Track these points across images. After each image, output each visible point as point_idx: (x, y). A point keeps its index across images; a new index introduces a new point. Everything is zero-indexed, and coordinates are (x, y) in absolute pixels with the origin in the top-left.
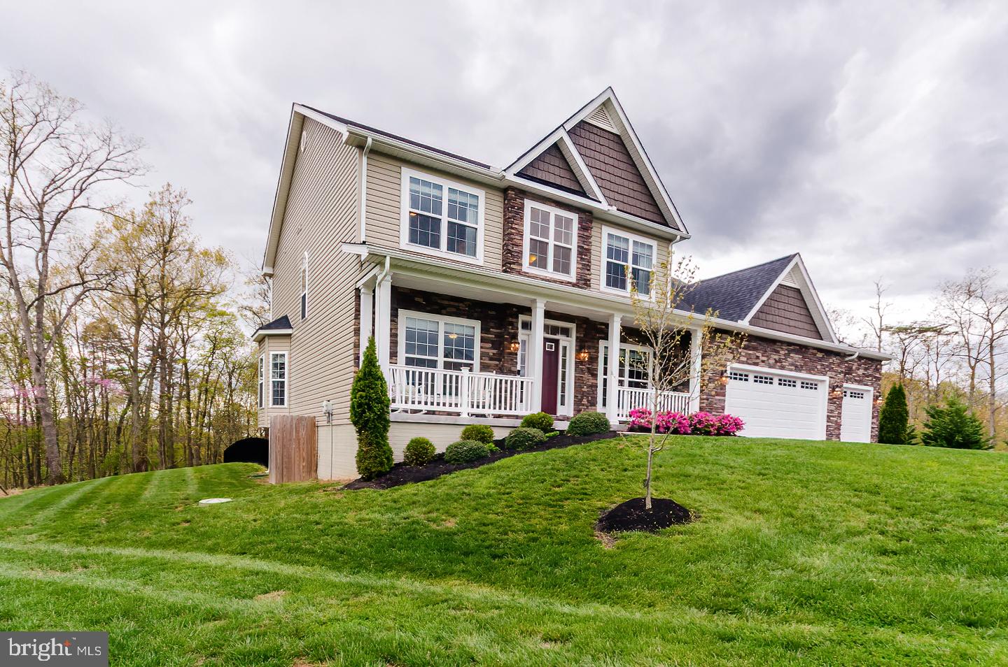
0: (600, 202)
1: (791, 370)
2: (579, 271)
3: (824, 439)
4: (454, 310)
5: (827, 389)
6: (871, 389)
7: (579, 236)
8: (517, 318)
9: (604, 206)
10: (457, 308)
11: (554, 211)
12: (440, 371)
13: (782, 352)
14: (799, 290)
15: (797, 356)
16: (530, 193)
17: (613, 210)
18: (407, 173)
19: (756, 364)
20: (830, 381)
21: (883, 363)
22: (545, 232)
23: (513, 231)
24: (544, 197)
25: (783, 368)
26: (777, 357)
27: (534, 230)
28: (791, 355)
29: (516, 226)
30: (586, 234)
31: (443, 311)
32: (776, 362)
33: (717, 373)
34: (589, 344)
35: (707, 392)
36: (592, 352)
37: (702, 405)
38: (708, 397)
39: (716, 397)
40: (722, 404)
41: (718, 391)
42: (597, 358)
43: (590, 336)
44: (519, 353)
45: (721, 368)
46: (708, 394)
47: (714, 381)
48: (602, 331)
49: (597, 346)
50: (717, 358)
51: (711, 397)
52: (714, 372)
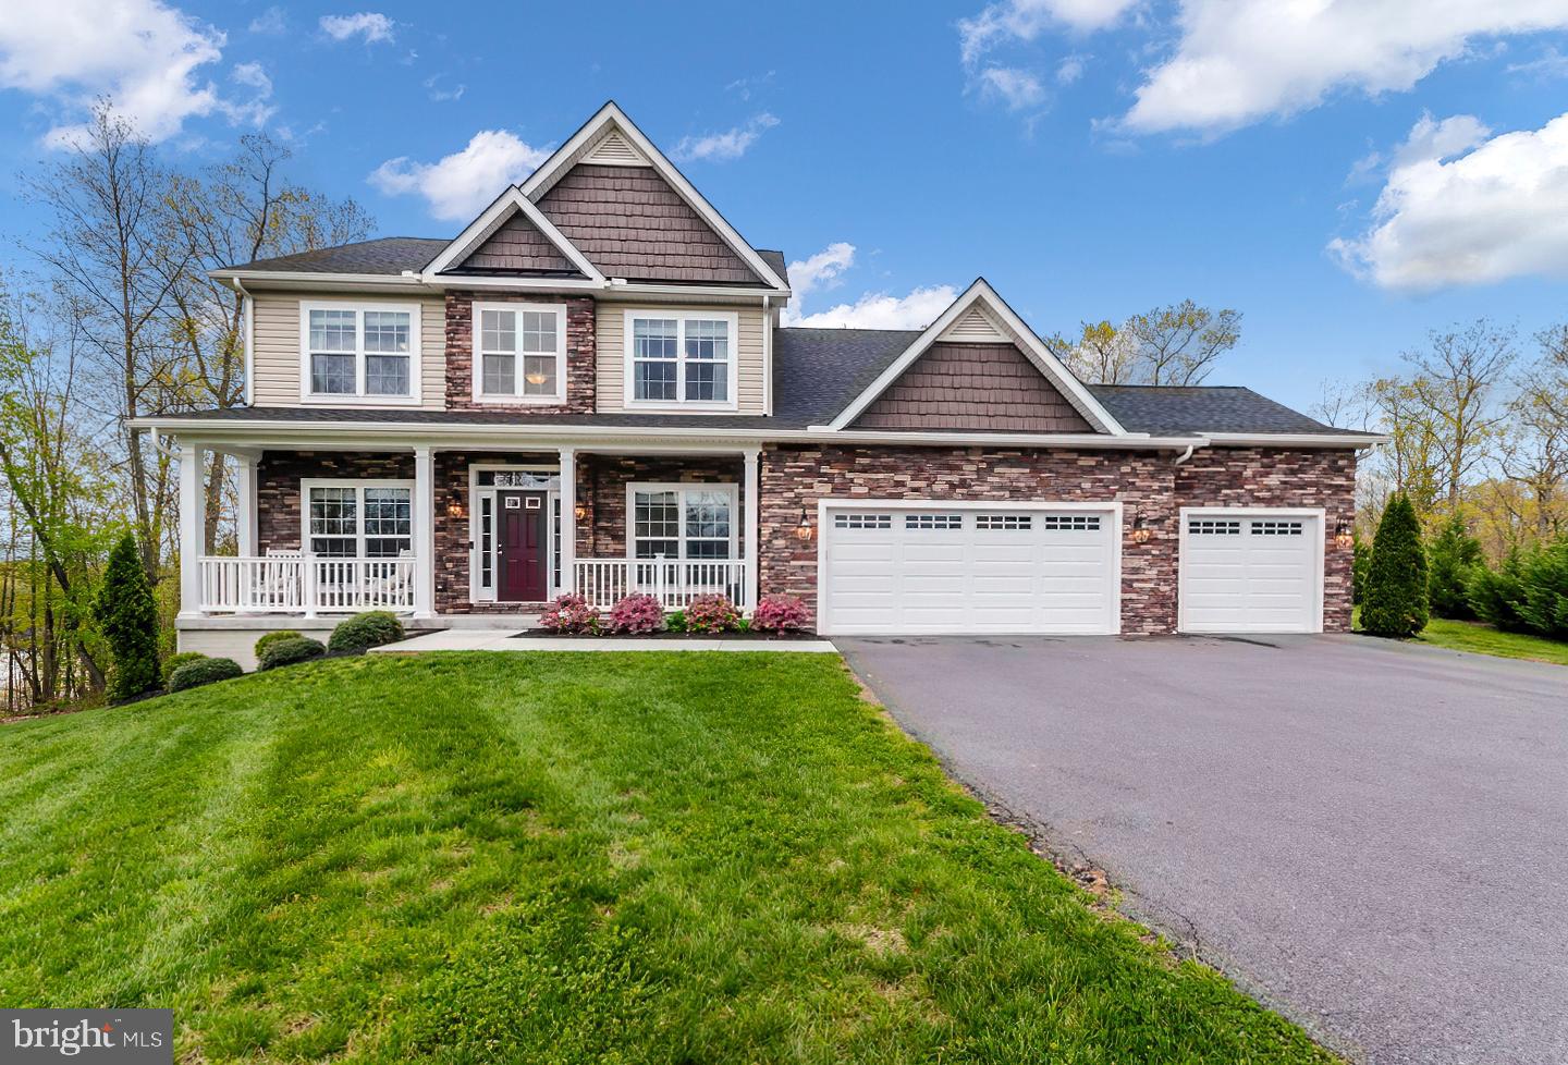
0: (591, 279)
1: (1001, 498)
2: (572, 386)
3: (1118, 631)
4: (379, 470)
5: (1119, 527)
6: (1321, 512)
7: (568, 336)
8: (467, 469)
9: (597, 282)
10: (383, 467)
11: (519, 309)
12: (361, 559)
13: (968, 468)
14: (1012, 344)
15: (1014, 470)
16: (479, 292)
17: (620, 284)
18: (306, 306)
19: (900, 496)
20: (1125, 511)
21: (1357, 453)
22: (509, 342)
23: (454, 350)
24: (504, 292)
25: (975, 497)
26: (955, 478)
27: (488, 341)
28: (996, 470)
29: (460, 343)
30: (580, 330)
31: (362, 474)
32: (953, 486)
33: (793, 520)
34: (606, 491)
35: (771, 555)
36: (613, 503)
37: (762, 578)
38: (773, 563)
39: (793, 563)
40: (810, 574)
41: (796, 552)
42: (623, 511)
43: (608, 479)
44: (472, 518)
45: (799, 512)
46: (773, 559)
47: (785, 535)
48: (630, 469)
49: (623, 492)
50: (792, 495)
51: (781, 563)
52: (785, 519)
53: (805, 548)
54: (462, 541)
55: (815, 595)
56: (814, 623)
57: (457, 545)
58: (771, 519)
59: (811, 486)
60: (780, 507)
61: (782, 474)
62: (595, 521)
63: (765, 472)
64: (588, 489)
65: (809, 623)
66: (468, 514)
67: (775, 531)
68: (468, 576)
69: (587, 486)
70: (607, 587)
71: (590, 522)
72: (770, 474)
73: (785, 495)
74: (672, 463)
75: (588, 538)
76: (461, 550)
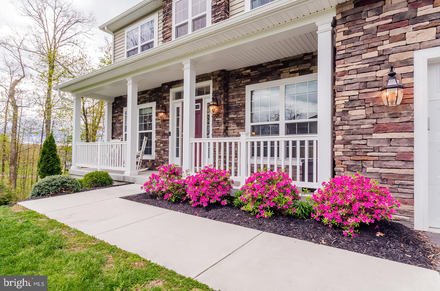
18: (126, 31)
22: (186, 15)
23: (165, 30)
29: (167, 25)
33: (376, 84)
34: (233, 94)
35: (346, 127)
36: (237, 100)
37: (336, 154)
38: (349, 137)
39: (375, 136)
40: (402, 149)
41: (380, 121)
42: (244, 106)
43: (234, 86)
44: (170, 119)
45: (385, 72)
46: (349, 132)
47: (364, 104)
48: (248, 76)
49: (243, 93)
50: (375, 54)
51: (360, 137)
52: (365, 84)
53: (394, 116)
54: (166, 132)
55: (411, 177)
56: (411, 213)
57: (165, 134)
58: (347, 87)
59: (403, 37)
60: (358, 71)
61: (361, 33)
62: (226, 114)
63: (340, 36)
64: (221, 94)
65: (403, 212)
66: (169, 117)
67: (351, 101)
68: (168, 151)
69: (220, 91)
70: (230, 158)
71: (222, 115)
72: (346, 37)
73: (364, 56)
74: (275, 65)
75: (221, 126)
76: (166, 137)
